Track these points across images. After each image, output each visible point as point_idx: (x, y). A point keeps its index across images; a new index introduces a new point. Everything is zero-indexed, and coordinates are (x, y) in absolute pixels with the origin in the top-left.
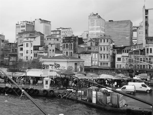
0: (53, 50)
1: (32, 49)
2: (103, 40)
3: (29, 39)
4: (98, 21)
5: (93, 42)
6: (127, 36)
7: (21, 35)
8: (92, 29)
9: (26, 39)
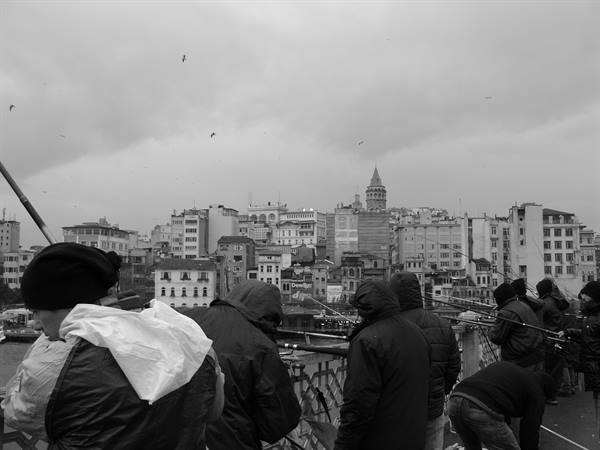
0: (323, 279)
1: (279, 276)
2: (412, 264)
3: (273, 258)
4: (354, 221)
6: (383, 244)
7: (225, 246)
8: (342, 235)
9: (266, 258)
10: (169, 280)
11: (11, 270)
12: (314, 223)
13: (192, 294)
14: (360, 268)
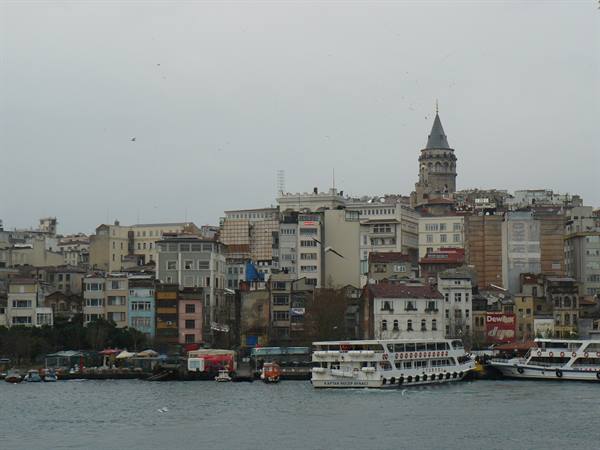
0: (528, 311)
1: (469, 307)
3: (462, 282)
4: (534, 228)
5: (539, 287)
6: (556, 261)
8: (518, 249)
9: (453, 282)
10: (392, 311)
11: (94, 302)
12: (395, 223)
13: (419, 327)
14: (576, 295)
